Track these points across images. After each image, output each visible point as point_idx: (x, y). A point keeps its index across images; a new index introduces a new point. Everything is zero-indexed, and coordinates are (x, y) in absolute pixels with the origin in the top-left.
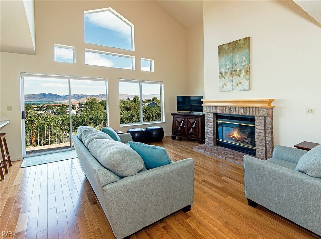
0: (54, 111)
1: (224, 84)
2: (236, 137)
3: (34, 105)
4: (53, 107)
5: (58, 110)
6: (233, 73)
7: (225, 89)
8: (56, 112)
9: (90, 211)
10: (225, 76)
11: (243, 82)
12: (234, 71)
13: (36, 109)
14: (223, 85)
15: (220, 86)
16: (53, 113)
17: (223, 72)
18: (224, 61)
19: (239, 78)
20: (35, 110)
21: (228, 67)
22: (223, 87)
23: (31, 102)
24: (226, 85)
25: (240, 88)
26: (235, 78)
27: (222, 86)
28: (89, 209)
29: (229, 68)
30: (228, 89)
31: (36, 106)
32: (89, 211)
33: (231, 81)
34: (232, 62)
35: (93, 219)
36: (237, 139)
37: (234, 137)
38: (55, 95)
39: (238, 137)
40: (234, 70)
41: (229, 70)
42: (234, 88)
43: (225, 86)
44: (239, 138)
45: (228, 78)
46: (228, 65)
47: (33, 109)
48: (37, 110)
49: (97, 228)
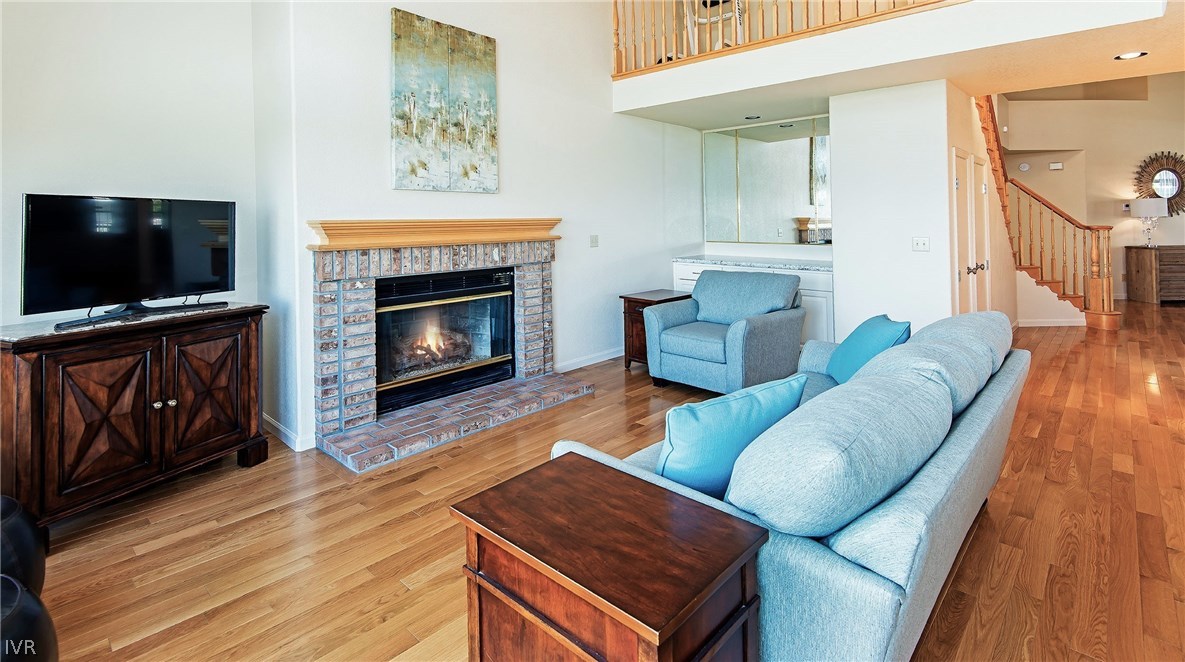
1: (416, 164)
2: (434, 349)
6: (453, 129)
7: (422, 182)
9: (993, 586)
10: (422, 134)
11: (483, 166)
12: (456, 125)
14: (412, 165)
15: (401, 166)
17: (416, 115)
18: (418, 77)
19: (469, 150)
21: (434, 104)
22: (413, 171)
24: (424, 166)
25: (474, 184)
26: (458, 148)
27: (408, 168)
28: (991, 592)
29: (439, 110)
30: (432, 184)
32: (992, 589)
33: (444, 154)
34: (446, 92)
35: (999, 566)
36: (440, 356)
37: (428, 350)
39: (442, 345)
40: (456, 121)
41: (436, 115)
42: (457, 181)
43: (421, 171)
44: (444, 352)
45: (435, 144)
46: (432, 96)
49: (1003, 546)
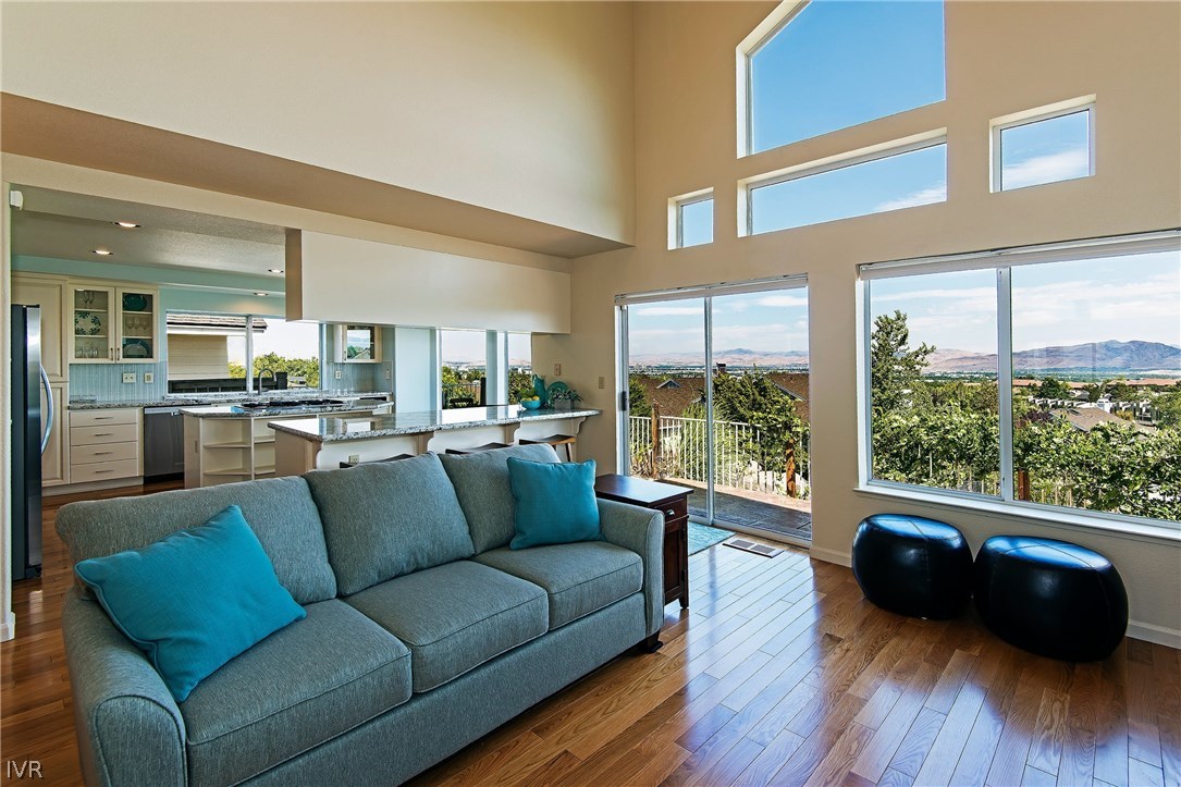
0: (1138, 405)
3: (1074, 380)
4: (1140, 392)
5: (1155, 402)
8: (1147, 411)
13: (1078, 393)
16: (1137, 414)
20: (1075, 399)
23: (1071, 369)
31: (1080, 385)
38: (1157, 346)
47: (1067, 395)
48: (1080, 399)
